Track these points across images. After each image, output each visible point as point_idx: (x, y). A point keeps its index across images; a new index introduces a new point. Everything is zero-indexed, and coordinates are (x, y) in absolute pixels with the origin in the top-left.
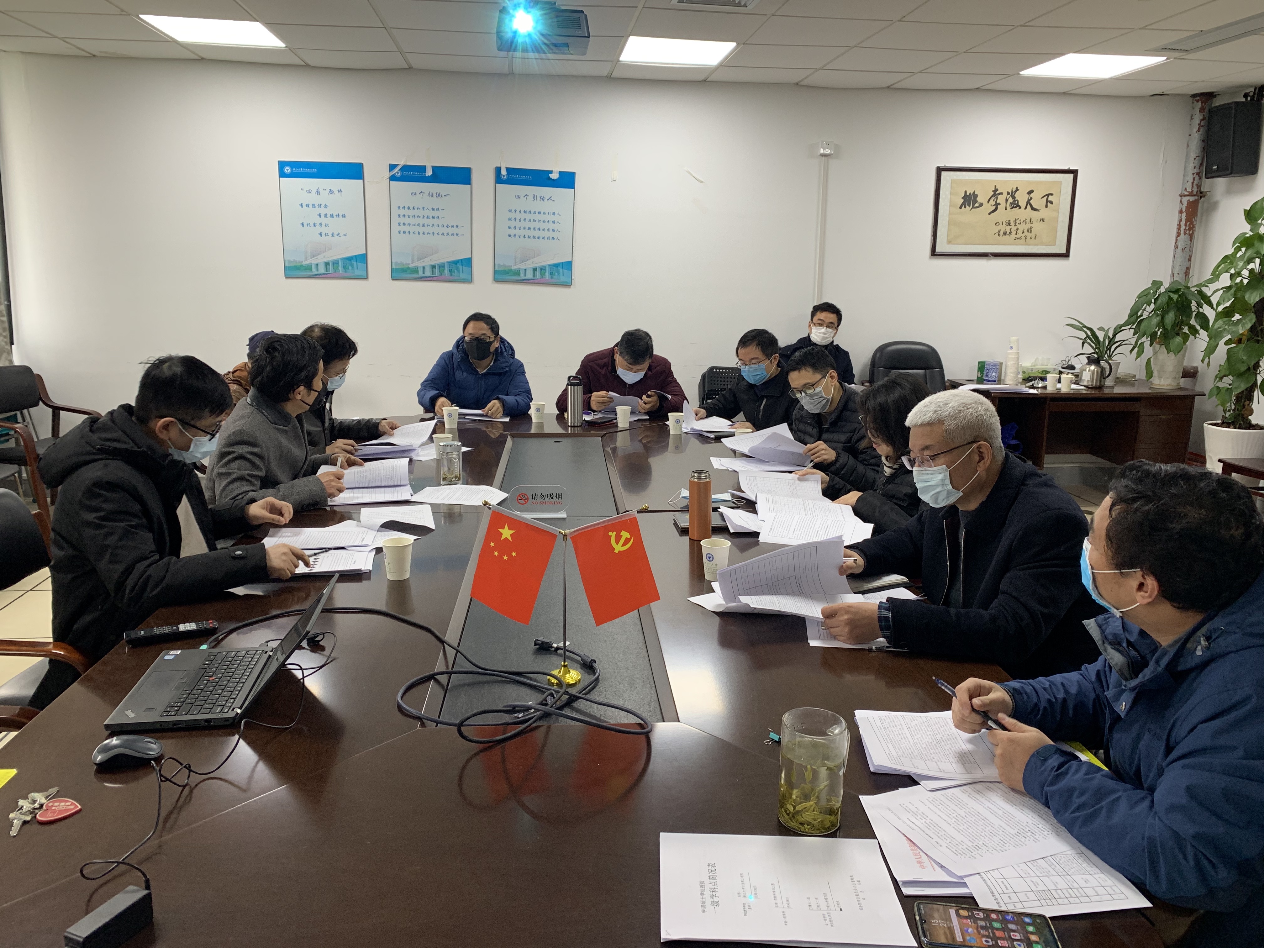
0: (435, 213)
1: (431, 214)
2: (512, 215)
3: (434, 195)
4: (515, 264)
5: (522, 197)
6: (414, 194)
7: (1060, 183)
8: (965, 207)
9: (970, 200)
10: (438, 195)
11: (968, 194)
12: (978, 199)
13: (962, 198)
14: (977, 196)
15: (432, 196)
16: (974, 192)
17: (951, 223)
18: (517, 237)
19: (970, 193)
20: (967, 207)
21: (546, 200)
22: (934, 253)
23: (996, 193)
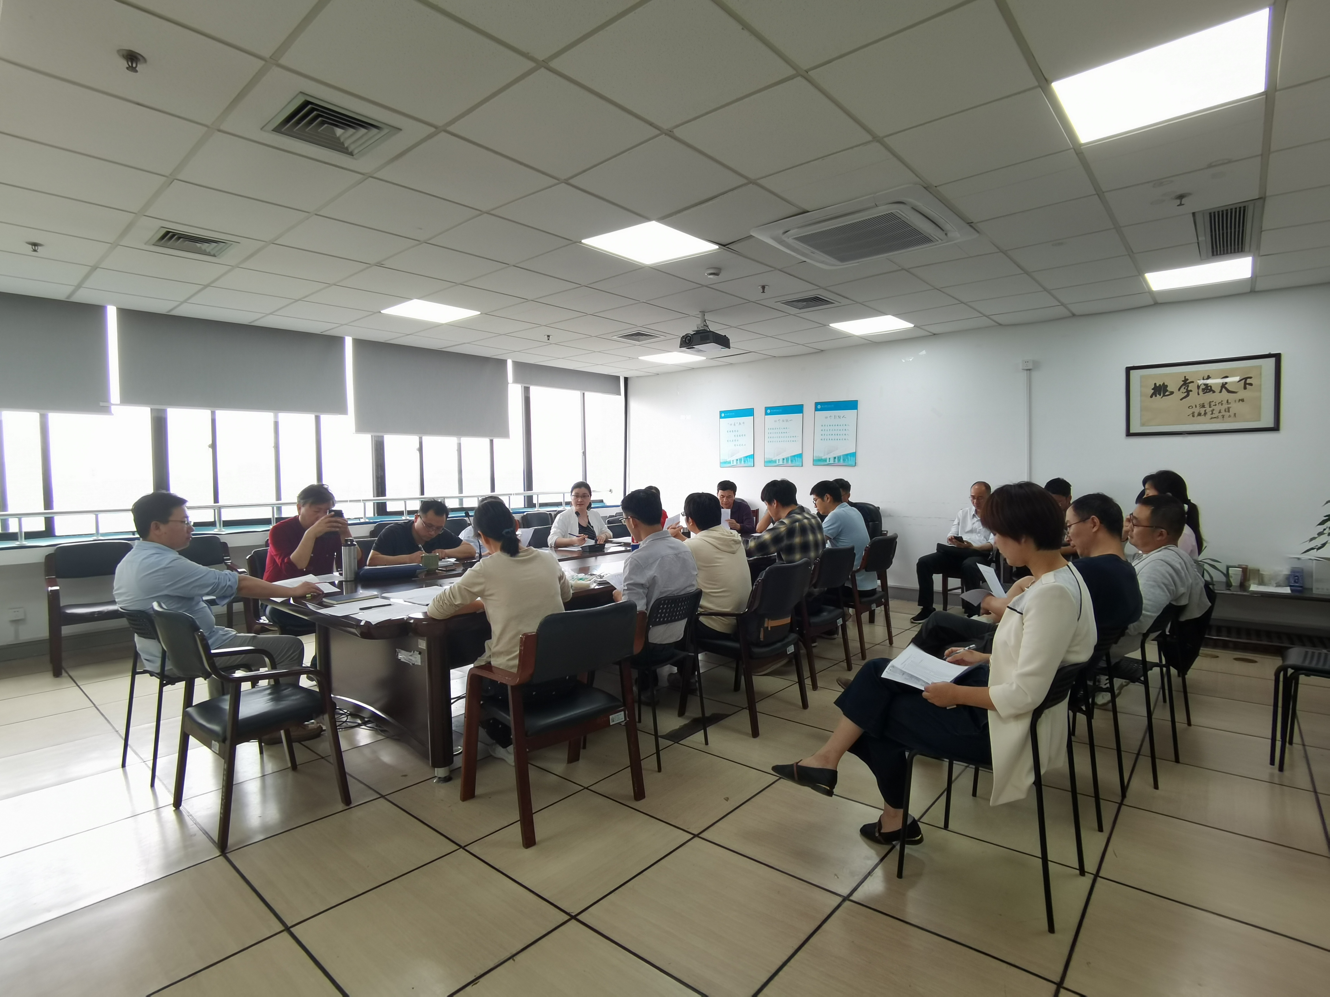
0: (785, 431)
1: (783, 431)
2: (823, 428)
3: (785, 421)
4: (824, 456)
5: (828, 417)
6: (775, 421)
7: (1260, 367)
8: (1156, 396)
9: (1160, 390)
10: (787, 421)
11: (1158, 385)
12: (1168, 389)
13: (1152, 389)
14: (1167, 386)
15: (784, 421)
16: (1164, 383)
17: (1143, 409)
18: (826, 440)
19: (1160, 385)
20: (1158, 395)
21: (841, 418)
22: (1129, 434)
23: (1186, 382)
